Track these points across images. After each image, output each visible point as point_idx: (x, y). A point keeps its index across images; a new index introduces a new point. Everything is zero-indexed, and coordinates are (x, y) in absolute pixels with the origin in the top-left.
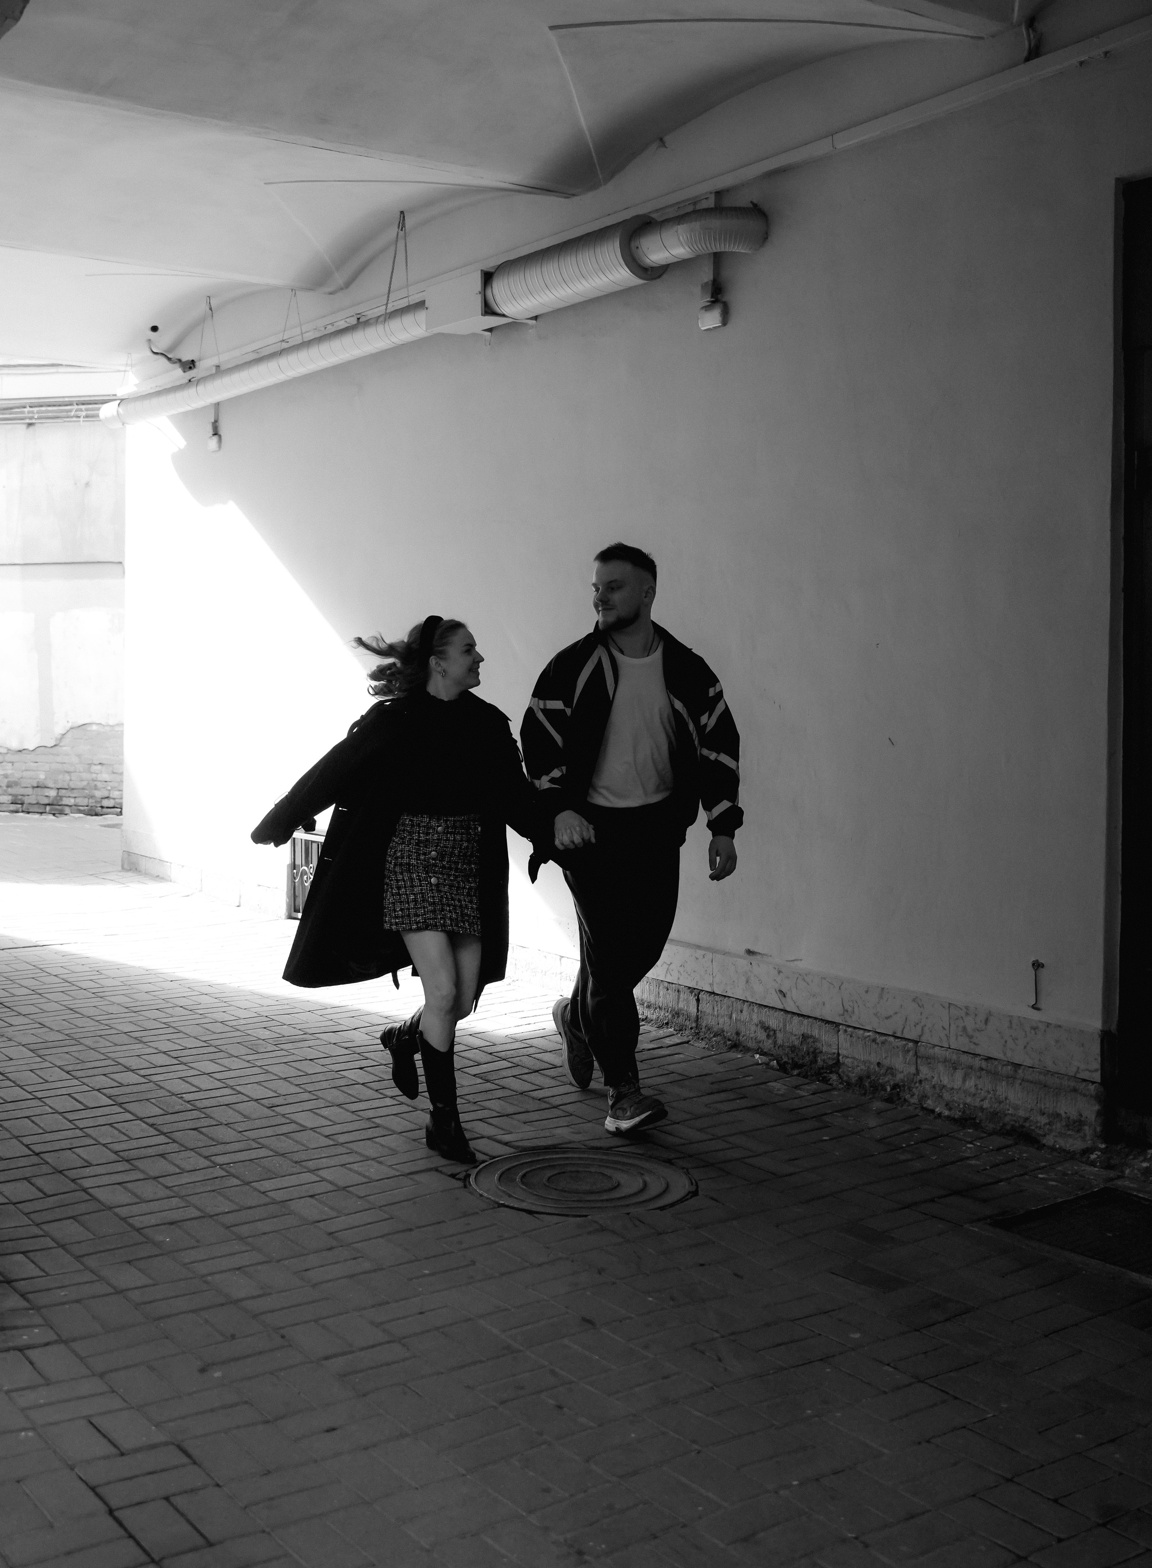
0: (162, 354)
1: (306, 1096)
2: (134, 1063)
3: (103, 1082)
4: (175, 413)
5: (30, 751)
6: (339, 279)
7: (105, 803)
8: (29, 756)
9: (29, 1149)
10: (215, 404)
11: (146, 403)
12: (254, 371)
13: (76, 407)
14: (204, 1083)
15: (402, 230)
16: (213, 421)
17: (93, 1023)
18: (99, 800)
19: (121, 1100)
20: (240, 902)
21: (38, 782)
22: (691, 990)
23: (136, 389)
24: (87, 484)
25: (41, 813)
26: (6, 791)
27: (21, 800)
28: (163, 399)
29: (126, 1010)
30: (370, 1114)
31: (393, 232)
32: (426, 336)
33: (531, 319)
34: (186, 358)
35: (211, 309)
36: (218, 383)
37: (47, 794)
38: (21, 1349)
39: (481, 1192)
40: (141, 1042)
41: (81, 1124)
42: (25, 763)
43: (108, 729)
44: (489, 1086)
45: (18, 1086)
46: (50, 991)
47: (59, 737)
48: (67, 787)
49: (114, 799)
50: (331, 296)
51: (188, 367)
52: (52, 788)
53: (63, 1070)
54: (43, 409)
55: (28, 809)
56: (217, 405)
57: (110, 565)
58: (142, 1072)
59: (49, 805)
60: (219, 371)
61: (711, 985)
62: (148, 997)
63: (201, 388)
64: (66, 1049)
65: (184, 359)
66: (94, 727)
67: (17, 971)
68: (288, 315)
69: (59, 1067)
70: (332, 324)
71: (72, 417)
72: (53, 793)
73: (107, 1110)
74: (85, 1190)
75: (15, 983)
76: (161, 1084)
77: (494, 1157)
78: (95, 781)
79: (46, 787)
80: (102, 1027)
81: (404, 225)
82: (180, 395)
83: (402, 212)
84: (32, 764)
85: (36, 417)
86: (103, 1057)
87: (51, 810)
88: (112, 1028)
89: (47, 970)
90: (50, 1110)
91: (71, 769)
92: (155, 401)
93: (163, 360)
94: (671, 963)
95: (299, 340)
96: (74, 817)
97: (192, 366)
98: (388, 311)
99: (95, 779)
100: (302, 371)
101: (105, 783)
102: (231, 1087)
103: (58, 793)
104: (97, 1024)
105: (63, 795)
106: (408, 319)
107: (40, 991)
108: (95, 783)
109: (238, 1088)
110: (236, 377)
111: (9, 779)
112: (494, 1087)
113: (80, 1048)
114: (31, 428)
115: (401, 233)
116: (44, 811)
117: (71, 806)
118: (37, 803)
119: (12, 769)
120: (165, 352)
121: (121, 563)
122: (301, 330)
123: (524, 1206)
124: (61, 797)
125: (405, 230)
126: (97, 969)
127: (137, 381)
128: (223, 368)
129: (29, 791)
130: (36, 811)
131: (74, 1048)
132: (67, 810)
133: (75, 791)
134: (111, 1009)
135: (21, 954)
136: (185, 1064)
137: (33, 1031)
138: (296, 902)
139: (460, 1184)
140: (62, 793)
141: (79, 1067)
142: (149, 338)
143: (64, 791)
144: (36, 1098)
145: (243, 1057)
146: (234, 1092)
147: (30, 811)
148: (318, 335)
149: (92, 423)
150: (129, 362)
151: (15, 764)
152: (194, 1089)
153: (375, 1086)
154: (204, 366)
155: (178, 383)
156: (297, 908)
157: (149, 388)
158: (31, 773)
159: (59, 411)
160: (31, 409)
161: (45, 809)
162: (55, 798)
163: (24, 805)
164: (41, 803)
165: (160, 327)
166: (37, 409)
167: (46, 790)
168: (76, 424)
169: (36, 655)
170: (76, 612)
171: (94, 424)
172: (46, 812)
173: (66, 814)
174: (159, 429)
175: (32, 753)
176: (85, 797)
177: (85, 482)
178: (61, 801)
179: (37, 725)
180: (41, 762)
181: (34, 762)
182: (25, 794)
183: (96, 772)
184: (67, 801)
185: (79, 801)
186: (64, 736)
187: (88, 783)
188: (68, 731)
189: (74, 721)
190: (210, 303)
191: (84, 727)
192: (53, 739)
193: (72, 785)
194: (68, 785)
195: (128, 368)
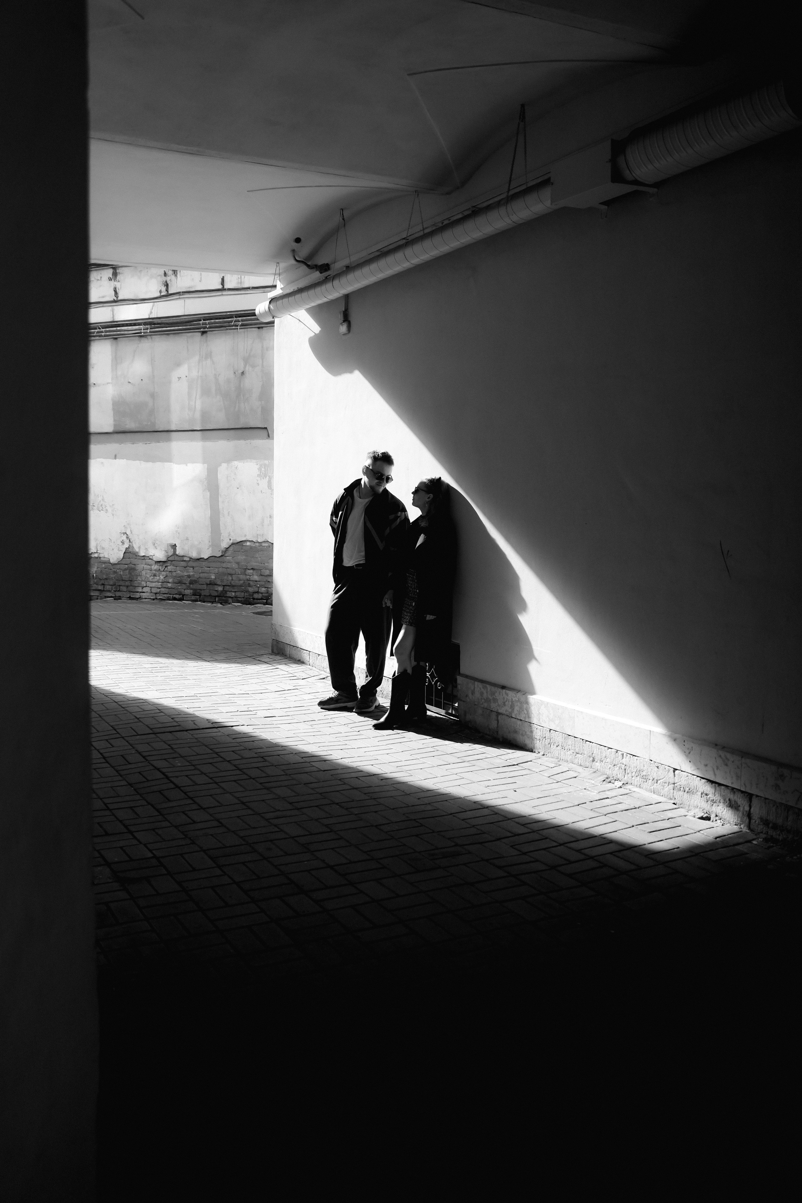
0: (303, 262)
4: (313, 305)
5: (205, 559)
7: (256, 596)
8: (204, 563)
10: (346, 295)
11: (291, 299)
13: (235, 319)
16: (344, 310)
18: (252, 594)
21: (210, 581)
23: (282, 290)
24: (243, 373)
25: (213, 602)
26: (189, 587)
27: (199, 592)
28: (304, 295)
32: (550, 211)
34: (322, 262)
35: (343, 219)
36: (349, 277)
37: (216, 589)
42: (202, 568)
43: (257, 544)
47: (225, 550)
48: (230, 584)
49: (262, 593)
50: (448, 195)
51: (324, 269)
52: (220, 585)
54: (213, 321)
55: (204, 599)
56: (347, 297)
57: (259, 430)
59: (218, 596)
60: (349, 269)
63: (336, 282)
65: (321, 264)
66: (248, 544)
68: (411, 216)
70: (449, 219)
71: (233, 326)
72: (220, 589)
78: (249, 580)
79: (216, 584)
81: (524, 117)
82: (319, 290)
83: (523, 106)
84: (206, 568)
85: (208, 327)
87: (218, 600)
91: (233, 572)
92: (298, 297)
93: (305, 267)
96: (234, 605)
97: (327, 268)
98: (510, 194)
99: (248, 579)
100: (424, 257)
101: (255, 582)
103: (224, 589)
105: (227, 590)
107: (217, 780)
108: (249, 582)
111: (191, 579)
114: (205, 335)
115: (522, 126)
117: (232, 598)
118: (210, 595)
119: (193, 572)
120: (306, 259)
121: (266, 428)
124: (226, 592)
125: (525, 122)
127: (283, 284)
128: (352, 266)
129: (205, 587)
130: (209, 600)
132: (230, 600)
133: (235, 587)
140: (227, 588)
142: (293, 249)
143: (228, 587)
148: (438, 226)
149: (246, 330)
150: (278, 272)
151: (195, 568)
154: (338, 266)
155: (316, 281)
157: (292, 288)
158: (206, 575)
159: (223, 322)
160: (204, 322)
161: (215, 599)
162: (222, 592)
163: (201, 596)
164: (213, 595)
165: (302, 238)
166: (209, 321)
167: (216, 586)
168: (235, 330)
169: (208, 494)
170: (236, 463)
171: (247, 331)
172: (215, 602)
173: (229, 603)
174: (300, 321)
175: (206, 561)
176: (242, 592)
177: (241, 372)
178: (226, 594)
179: (209, 541)
180: (212, 567)
181: (208, 567)
182: (202, 589)
183: (249, 574)
184: (230, 594)
185: (238, 594)
186: (228, 549)
187: (244, 582)
188: (230, 546)
189: (234, 539)
190: (343, 214)
191: (241, 543)
192: (221, 552)
193: (233, 583)
194: (231, 583)
195: (276, 276)
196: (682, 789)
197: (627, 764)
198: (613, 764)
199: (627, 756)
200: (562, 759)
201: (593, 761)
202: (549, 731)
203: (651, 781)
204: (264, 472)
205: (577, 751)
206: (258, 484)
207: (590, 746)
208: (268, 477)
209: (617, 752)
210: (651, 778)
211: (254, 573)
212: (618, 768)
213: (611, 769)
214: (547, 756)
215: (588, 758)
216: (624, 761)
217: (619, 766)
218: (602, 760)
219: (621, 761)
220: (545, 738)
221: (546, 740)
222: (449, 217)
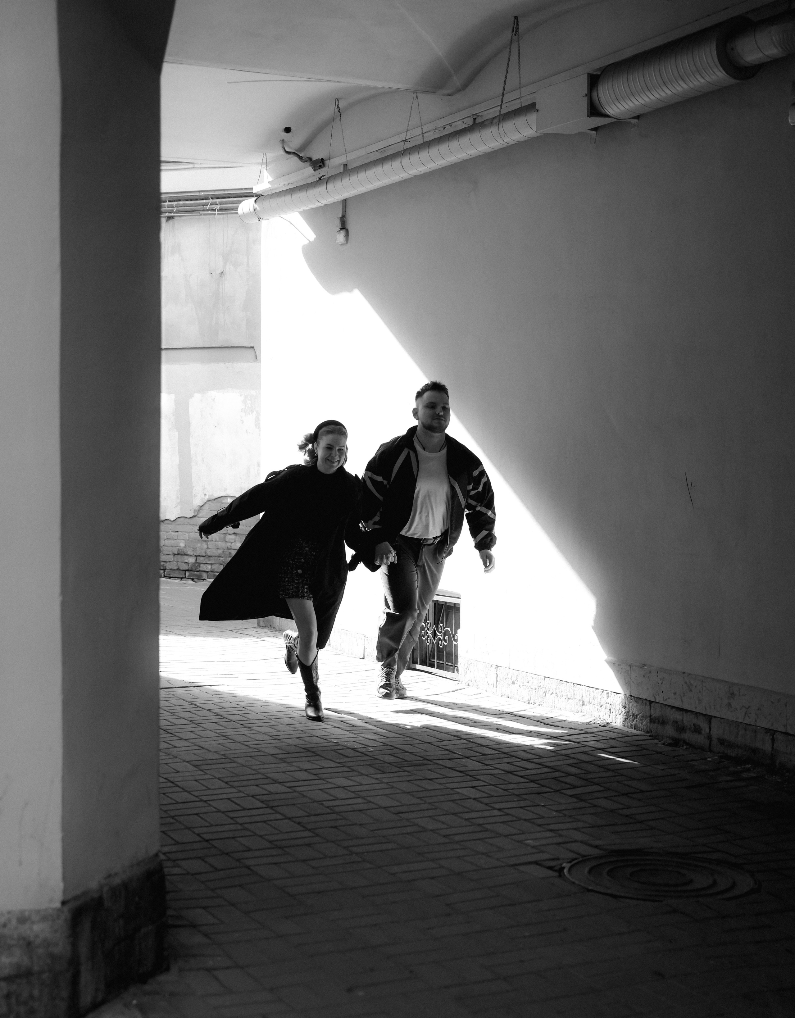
0: (294, 153)
1: (426, 806)
2: (280, 777)
3: (254, 790)
4: (306, 209)
5: (171, 521)
6: (457, 81)
8: (170, 526)
9: (200, 837)
10: (343, 200)
11: (281, 200)
12: (378, 170)
13: (211, 201)
14: (341, 794)
15: (515, 35)
16: (341, 216)
17: (244, 747)
19: (271, 804)
20: (364, 655)
21: (179, 550)
22: (768, 731)
23: (270, 186)
24: (222, 274)
25: (181, 578)
27: (163, 566)
28: (295, 196)
29: (271, 738)
30: (481, 821)
31: (508, 35)
32: (538, 135)
33: (634, 118)
34: (316, 156)
35: (339, 111)
36: (346, 181)
37: (186, 561)
38: (208, 970)
39: (573, 880)
40: (285, 762)
41: (240, 821)
44: (582, 804)
45: (186, 791)
46: (206, 721)
47: (197, 508)
48: (204, 555)
50: (450, 97)
51: (318, 165)
52: (191, 556)
53: (222, 781)
54: (181, 203)
56: (344, 202)
57: (243, 349)
58: (288, 784)
59: (188, 570)
60: (347, 170)
61: (785, 726)
62: (287, 728)
63: (330, 186)
64: (223, 766)
65: (314, 158)
67: (175, 705)
68: (410, 117)
69: (219, 779)
70: (450, 125)
71: (208, 210)
72: (192, 560)
73: (261, 811)
74: (248, 867)
75: (174, 715)
76: (304, 793)
77: (586, 856)
79: (185, 555)
80: (252, 750)
81: (517, 29)
82: (311, 192)
83: (516, 18)
84: (173, 533)
85: (175, 211)
86: (254, 772)
87: (189, 576)
88: (260, 751)
89: (201, 706)
90: (215, 810)
92: (288, 198)
93: (296, 159)
94: (749, 707)
95: (419, 141)
97: (321, 164)
98: (502, 113)
99: (229, 547)
100: (422, 169)
102: (363, 798)
103: (196, 560)
104: (247, 747)
105: (201, 562)
106: (520, 121)
107: (197, 722)
108: (230, 551)
109: (369, 798)
110: (362, 176)
112: (587, 805)
113: (234, 765)
114: (171, 221)
115: (515, 38)
116: (184, 576)
117: (208, 572)
118: (178, 569)
120: (297, 151)
121: (252, 347)
122: (422, 130)
123: (609, 891)
124: (200, 564)
125: (519, 34)
126: (244, 705)
127: (271, 179)
128: (350, 167)
129: (171, 558)
130: (176, 576)
131: (230, 765)
132: (205, 575)
133: (211, 558)
134: (258, 737)
135: (177, 693)
136: (324, 779)
137: (194, 752)
138: (415, 655)
139: (556, 874)
140: (201, 559)
141: (235, 779)
142: (282, 139)
143: (202, 558)
144: (201, 800)
145: (373, 776)
146: (365, 801)
147: (171, 576)
148: (437, 135)
149: (225, 216)
150: (264, 161)
152: (332, 798)
153: (486, 801)
154: (335, 164)
155: (309, 181)
156: (415, 660)
157: (281, 185)
158: (172, 542)
159: (196, 205)
160: (170, 203)
161: (185, 574)
162: (194, 564)
163: (166, 570)
164: (182, 569)
165: (293, 128)
166: (176, 203)
167: (186, 557)
168: (211, 216)
169: (176, 434)
170: (212, 394)
171: (227, 217)
172: (185, 578)
173: (204, 580)
174: (291, 223)
175: (173, 523)
176: (221, 564)
177: (220, 272)
178: (200, 567)
179: (178, 497)
180: (181, 532)
181: (176, 532)
182: (168, 561)
183: (230, 541)
184: (205, 567)
185: (214, 567)
186: (202, 508)
187: (223, 552)
188: (205, 503)
189: (210, 494)
190: (338, 105)
191: (219, 499)
192: (192, 511)
193: (209, 553)
194: (206, 553)
195: (263, 166)
196: (657, 721)
197: (611, 703)
198: (600, 705)
199: (611, 694)
200: (555, 707)
201: (583, 704)
202: (543, 679)
203: (632, 717)
204: (250, 407)
205: (569, 696)
206: (242, 422)
207: (580, 689)
208: (255, 413)
209: (603, 692)
210: (632, 714)
211: (237, 539)
212: (604, 708)
213: (598, 710)
214: (543, 706)
215: (579, 702)
216: (609, 701)
217: (604, 706)
218: (590, 702)
219: (606, 701)
220: (540, 686)
221: (542, 689)
222: (452, 123)
